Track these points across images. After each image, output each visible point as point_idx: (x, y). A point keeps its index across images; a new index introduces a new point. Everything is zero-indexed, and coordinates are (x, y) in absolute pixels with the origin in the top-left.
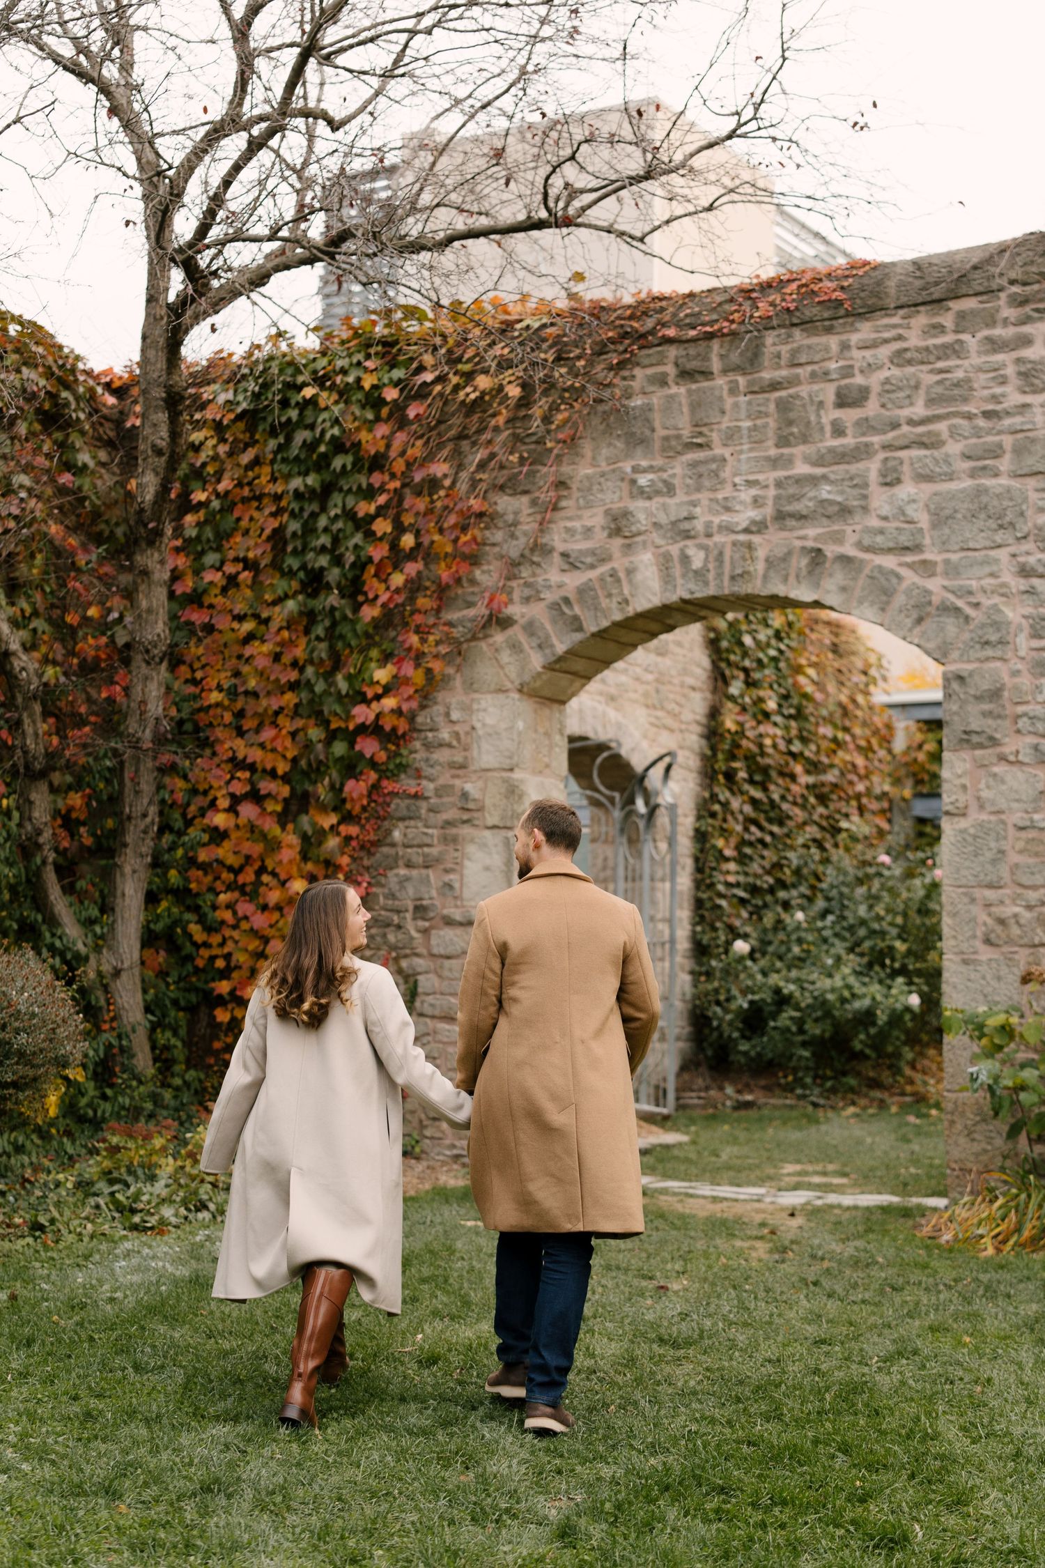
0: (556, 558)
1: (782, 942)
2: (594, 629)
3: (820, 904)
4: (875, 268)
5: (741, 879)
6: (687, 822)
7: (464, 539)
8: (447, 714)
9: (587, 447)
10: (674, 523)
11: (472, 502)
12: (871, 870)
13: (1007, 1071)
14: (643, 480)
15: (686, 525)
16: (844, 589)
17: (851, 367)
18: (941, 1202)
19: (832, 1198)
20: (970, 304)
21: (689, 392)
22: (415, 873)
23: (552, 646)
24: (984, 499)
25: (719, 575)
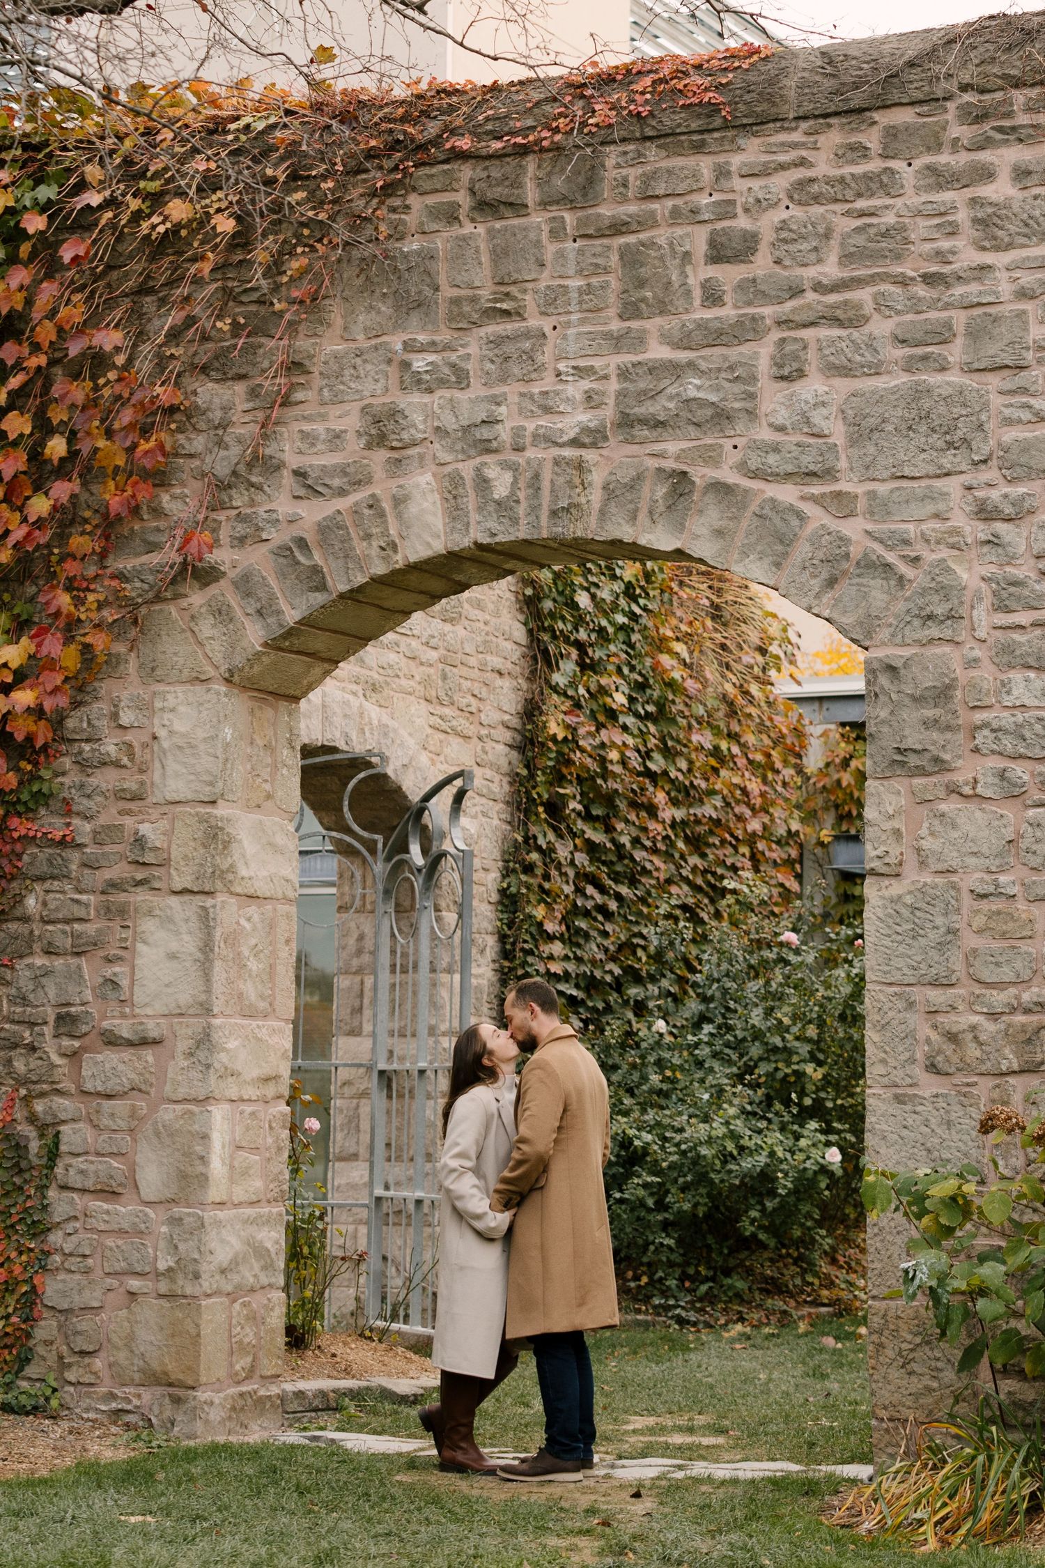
0: (287, 478)
1: (634, 1066)
2: (343, 587)
3: (693, 1006)
4: (766, 59)
5: (571, 967)
6: (488, 881)
7: (144, 446)
8: (115, 716)
9: (336, 312)
10: (466, 429)
11: (158, 390)
12: (770, 955)
13: (960, 1266)
14: (420, 363)
15: (485, 433)
16: (719, 533)
17: (732, 203)
18: (862, 1471)
19: (699, 1468)
20: (903, 116)
21: (491, 233)
22: (58, 962)
23: (279, 612)
24: (926, 404)
25: (534, 509)
